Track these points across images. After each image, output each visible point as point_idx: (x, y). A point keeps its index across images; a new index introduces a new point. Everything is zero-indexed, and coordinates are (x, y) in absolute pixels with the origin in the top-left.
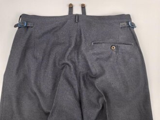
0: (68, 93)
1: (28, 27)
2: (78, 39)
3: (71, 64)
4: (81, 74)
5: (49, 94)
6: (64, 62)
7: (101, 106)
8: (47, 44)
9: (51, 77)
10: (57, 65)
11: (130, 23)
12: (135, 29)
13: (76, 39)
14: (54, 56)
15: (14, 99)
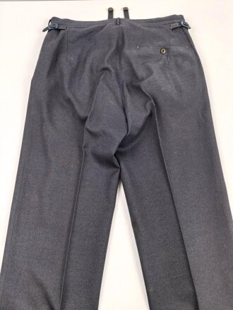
0: (109, 98)
1: (60, 30)
2: (120, 43)
3: (111, 69)
4: (125, 82)
5: (86, 101)
6: (103, 66)
7: (149, 111)
8: (82, 51)
9: (87, 82)
10: (95, 72)
11: (182, 23)
12: (189, 30)
13: (118, 42)
14: (90, 61)
15: (44, 105)
